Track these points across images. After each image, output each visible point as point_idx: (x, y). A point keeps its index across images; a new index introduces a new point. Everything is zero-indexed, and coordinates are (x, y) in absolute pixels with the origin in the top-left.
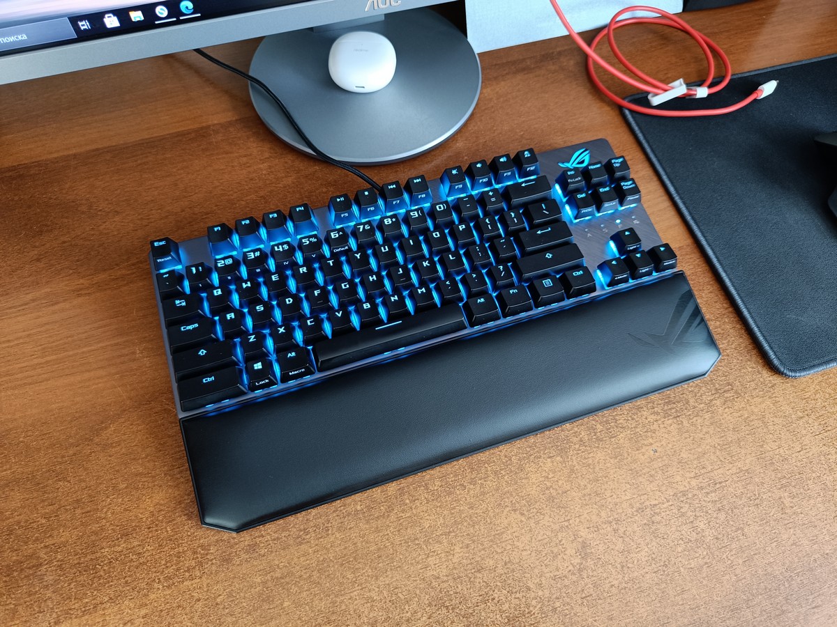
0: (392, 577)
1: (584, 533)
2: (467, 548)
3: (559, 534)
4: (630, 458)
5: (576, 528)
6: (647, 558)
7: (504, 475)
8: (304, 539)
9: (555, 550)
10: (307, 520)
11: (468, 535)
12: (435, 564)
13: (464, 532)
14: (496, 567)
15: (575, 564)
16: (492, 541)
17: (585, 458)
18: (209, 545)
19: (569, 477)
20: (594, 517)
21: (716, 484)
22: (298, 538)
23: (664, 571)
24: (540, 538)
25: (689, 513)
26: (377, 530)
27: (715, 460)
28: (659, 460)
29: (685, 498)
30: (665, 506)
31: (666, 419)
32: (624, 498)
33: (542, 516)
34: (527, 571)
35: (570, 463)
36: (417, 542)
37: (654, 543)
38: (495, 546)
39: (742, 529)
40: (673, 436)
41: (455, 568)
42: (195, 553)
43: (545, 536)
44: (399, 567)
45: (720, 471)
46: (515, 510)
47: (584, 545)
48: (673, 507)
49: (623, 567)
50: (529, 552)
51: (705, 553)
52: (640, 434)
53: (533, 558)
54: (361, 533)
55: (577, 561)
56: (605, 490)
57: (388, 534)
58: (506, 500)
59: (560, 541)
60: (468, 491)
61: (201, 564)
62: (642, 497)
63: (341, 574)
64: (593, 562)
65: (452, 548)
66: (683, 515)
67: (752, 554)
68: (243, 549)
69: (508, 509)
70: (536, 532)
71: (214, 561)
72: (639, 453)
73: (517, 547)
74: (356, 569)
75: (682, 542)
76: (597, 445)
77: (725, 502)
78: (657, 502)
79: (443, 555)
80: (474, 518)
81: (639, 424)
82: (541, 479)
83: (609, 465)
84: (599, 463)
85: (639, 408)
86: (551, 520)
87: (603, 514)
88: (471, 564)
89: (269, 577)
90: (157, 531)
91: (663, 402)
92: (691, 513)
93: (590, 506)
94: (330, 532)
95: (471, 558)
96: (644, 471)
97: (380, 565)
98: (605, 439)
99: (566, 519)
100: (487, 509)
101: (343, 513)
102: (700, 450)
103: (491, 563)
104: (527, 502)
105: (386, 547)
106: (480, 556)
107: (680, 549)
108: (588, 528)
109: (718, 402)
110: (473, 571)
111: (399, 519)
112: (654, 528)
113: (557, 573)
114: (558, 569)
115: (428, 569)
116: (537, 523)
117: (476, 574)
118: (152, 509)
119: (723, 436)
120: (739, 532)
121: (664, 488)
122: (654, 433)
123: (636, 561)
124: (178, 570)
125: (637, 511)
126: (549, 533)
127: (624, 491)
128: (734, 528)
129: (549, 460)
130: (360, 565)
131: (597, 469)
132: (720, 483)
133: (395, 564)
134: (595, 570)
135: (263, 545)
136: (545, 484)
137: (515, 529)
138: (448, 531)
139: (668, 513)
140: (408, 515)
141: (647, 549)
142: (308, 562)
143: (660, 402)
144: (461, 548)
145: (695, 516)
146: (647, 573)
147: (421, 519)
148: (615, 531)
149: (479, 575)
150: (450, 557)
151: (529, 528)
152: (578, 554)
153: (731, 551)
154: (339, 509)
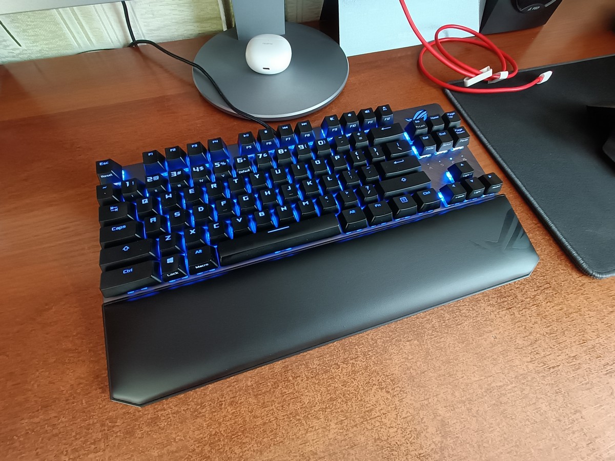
0: (275, 452)
1: (442, 411)
2: (341, 424)
3: (420, 412)
4: (474, 343)
5: (435, 407)
6: (499, 439)
7: (372, 356)
8: (200, 413)
9: (418, 428)
10: (204, 394)
11: (342, 411)
12: (313, 440)
13: (338, 408)
14: (367, 444)
15: (437, 442)
16: (362, 417)
17: (438, 343)
18: (117, 418)
19: (426, 359)
20: (449, 397)
21: (550, 368)
22: (195, 411)
23: (517, 452)
24: (404, 416)
25: (531, 395)
26: (264, 406)
27: (546, 347)
28: (499, 345)
29: (525, 381)
30: (509, 387)
31: (501, 310)
32: (473, 379)
33: (405, 395)
34: (394, 448)
35: (426, 346)
36: (298, 417)
37: (504, 424)
38: (365, 423)
39: (580, 412)
40: (508, 325)
41: (331, 444)
42: (103, 425)
43: (409, 414)
44: (282, 442)
45: (552, 357)
46: (382, 389)
47: (444, 424)
48: (516, 389)
49: (479, 446)
50: (396, 429)
51: (551, 435)
52: (481, 323)
53: (399, 436)
54: (250, 408)
55: (438, 439)
56: (457, 371)
57: (273, 409)
58: (374, 378)
59: (422, 419)
60: (342, 370)
61: (106, 437)
62: (489, 379)
63: (230, 448)
64: (452, 441)
65: (328, 424)
66: (526, 396)
67: (594, 437)
68: (145, 422)
69: (375, 387)
70: (401, 410)
71: (119, 434)
72: (482, 339)
73: (385, 424)
74: (244, 443)
75: (529, 423)
76: (446, 331)
77: (561, 386)
78: (501, 384)
79: (320, 431)
80: (347, 395)
81: (479, 314)
82: (402, 360)
83: (457, 349)
84: (449, 346)
85: (478, 301)
86: (412, 398)
87: (457, 394)
88: (345, 440)
89: (165, 451)
90: (73, 403)
91: (496, 296)
92: (533, 395)
93: (445, 386)
94: (223, 406)
95: (344, 433)
96: (487, 355)
97: (264, 440)
98: (452, 326)
99: (426, 398)
100: (357, 386)
101: (236, 388)
102: (532, 337)
103: (363, 439)
104: (392, 380)
105: (271, 422)
106: (353, 433)
107: (528, 430)
108: (445, 407)
109: (541, 297)
110: (347, 447)
111: (283, 394)
112: (502, 408)
113: (421, 451)
114: (421, 448)
115: (307, 444)
116: (401, 401)
117: (349, 450)
118: (72, 382)
119: (549, 326)
120: (578, 414)
121: (506, 371)
122: (492, 322)
123: (490, 442)
124: (85, 442)
125: (486, 392)
126: (411, 411)
127: (473, 373)
128: (573, 411)
129: (408, 343)
130: (247, 440)
131: (448, 352)
132: (553, 367)
133: (278, 439)
134: (455, 449)
135: (164, 418)
136: (406, 365)
137: (382, 406)
138: (324, 407)
139: (512, 394)
140: (291, 391)
141: (498, 429)
142: (201, 435)
143: (494, 296)
144: (336, 424)
145: (537, 398)
146: (502, 453)
147: (302, 395)
148: (469, 410)
149: (352, 452)
150: (326, 433)
151: (394, 406)
152: (438, 432)
153: (574, 433)
154: (232, 385)
